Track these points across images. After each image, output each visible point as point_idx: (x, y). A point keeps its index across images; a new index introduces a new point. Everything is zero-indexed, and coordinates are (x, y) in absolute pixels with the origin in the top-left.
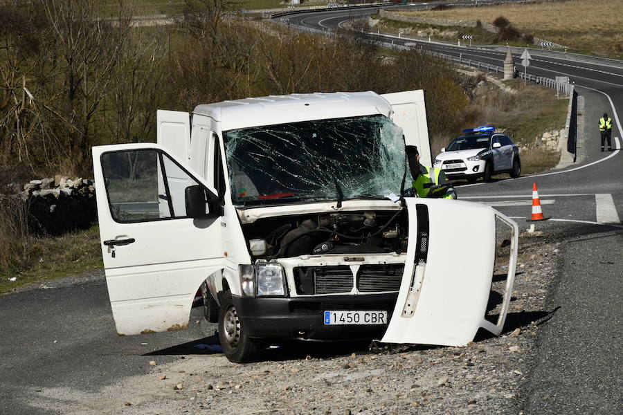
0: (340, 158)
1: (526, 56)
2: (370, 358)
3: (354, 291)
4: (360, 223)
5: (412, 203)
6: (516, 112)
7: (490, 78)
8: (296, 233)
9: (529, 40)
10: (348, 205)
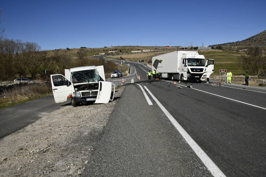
0: (89, 75)
1: (124, 61)
2: (93, 106)
3: (91, 96)
4: (92, 85)
5: (99, 82)
6: (122, 69)
7: (119, 64)
8: (82, 87)
9: (124, 59)
10: (90, 83)
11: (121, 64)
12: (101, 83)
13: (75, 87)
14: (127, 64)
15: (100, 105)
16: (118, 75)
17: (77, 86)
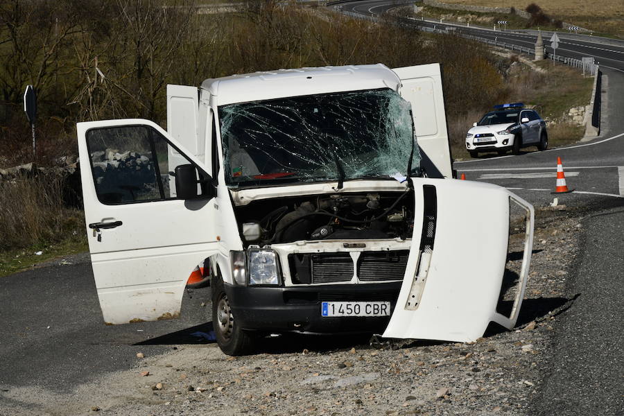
0: (342, 134)
1: (555, 39)
2: (370, 355)
3: (355, 280)
4: (363, 205)
5: (419, 183)
6: (545, 90)
7: (522, 59)
8: (292, 216)
9: (558, 25)
10: (350, 186)
11: (532, 56)
12: (430, 192)
13: (244, 214)
14: (580, 57)
15: (419, 352)
16: (518, 134)
17: (256, 204)
